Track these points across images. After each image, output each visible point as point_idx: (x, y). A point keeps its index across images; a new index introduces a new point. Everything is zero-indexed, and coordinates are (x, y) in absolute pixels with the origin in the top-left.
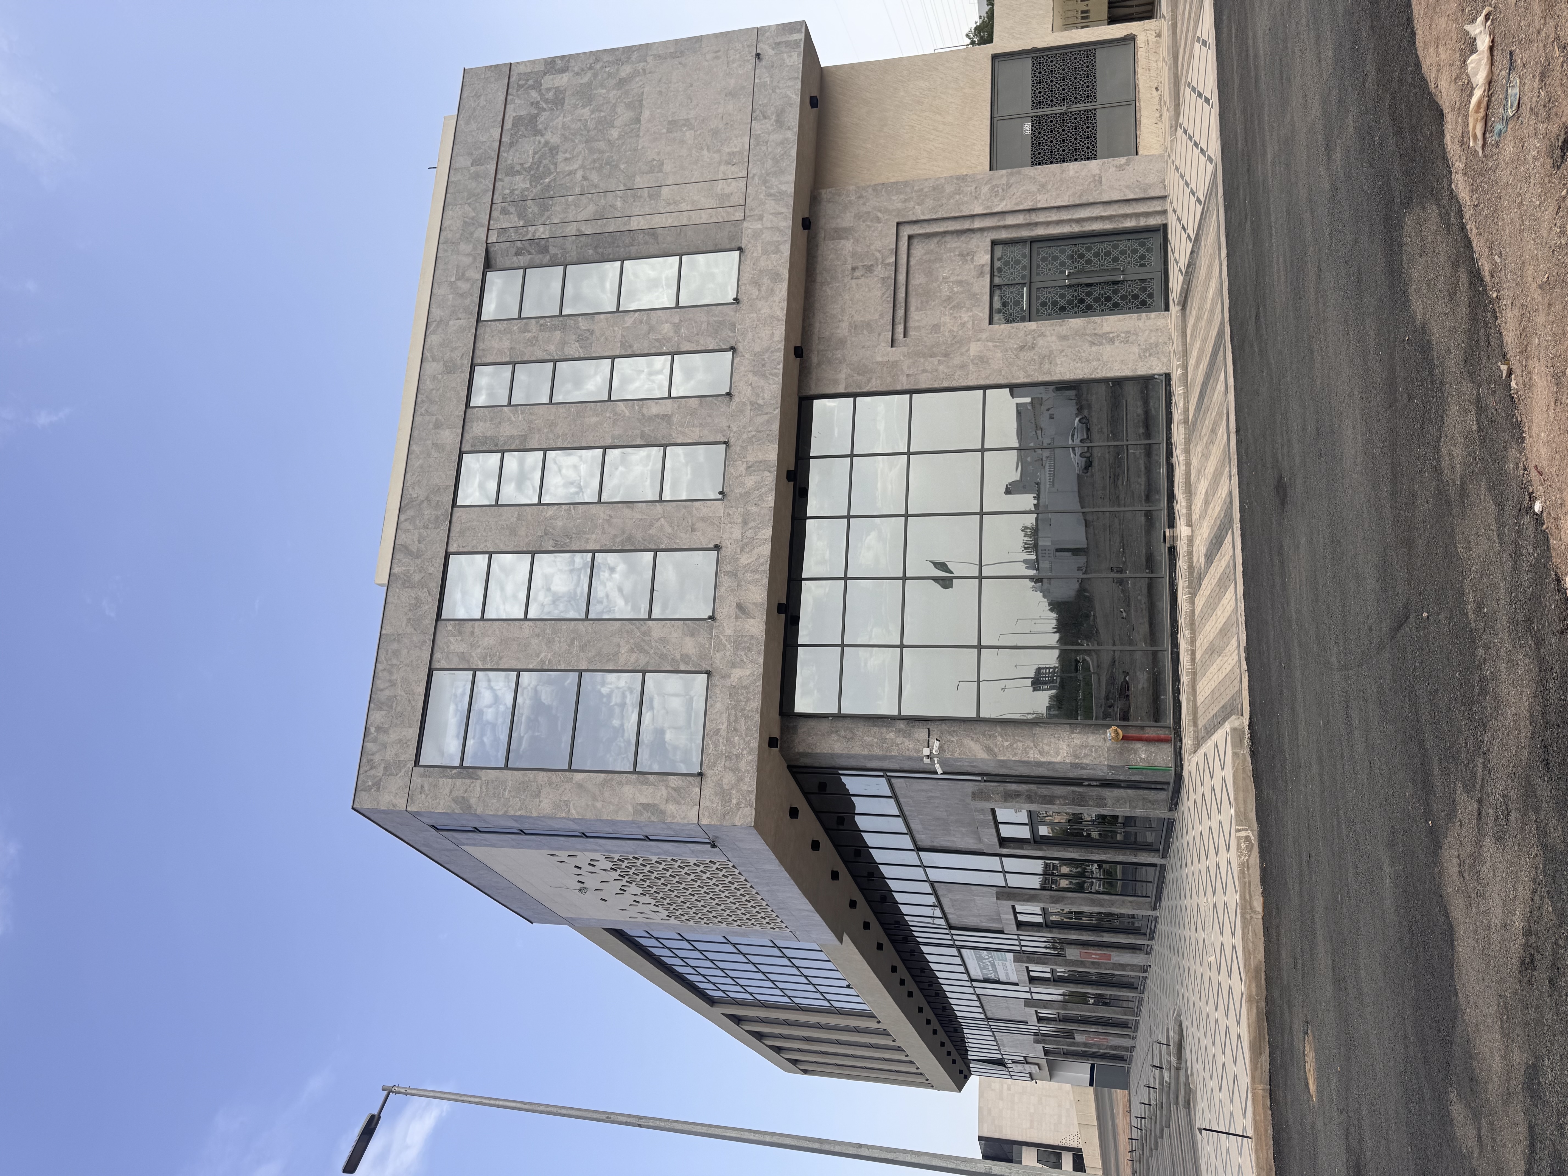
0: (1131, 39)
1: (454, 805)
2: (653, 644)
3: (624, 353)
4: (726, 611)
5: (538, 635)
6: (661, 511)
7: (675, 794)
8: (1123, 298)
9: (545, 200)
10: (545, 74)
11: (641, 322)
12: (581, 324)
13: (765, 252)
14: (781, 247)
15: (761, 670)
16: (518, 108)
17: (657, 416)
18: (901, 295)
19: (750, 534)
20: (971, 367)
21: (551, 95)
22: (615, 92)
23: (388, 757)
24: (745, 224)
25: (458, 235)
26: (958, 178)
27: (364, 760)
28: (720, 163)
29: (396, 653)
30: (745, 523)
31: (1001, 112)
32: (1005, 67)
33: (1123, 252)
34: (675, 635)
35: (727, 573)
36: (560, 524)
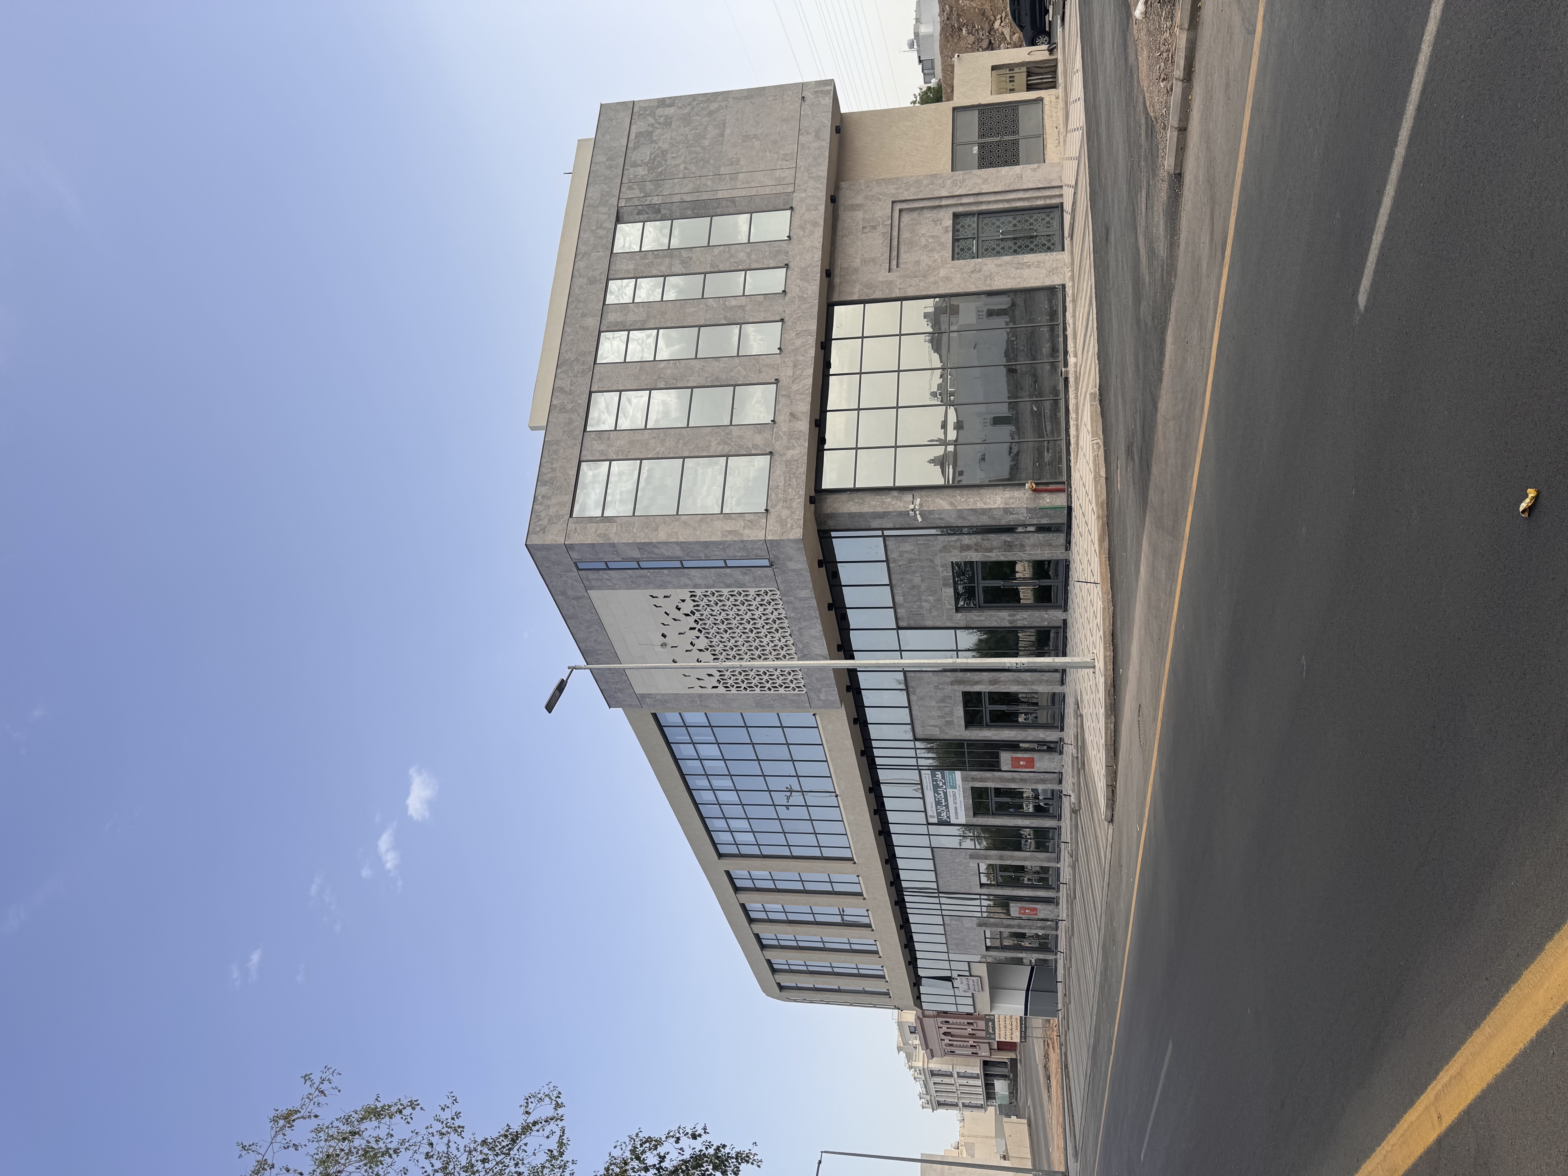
0: (1040, 100)
1: (598, 538)
2: (734, 439)
3: (712, 270)
4: (781, 418)
5: (654, 438)
6: (738, 362)
7: (749, 524)
8: (1037, 246)
9: (658, 182)
10: (658, 107)
11: (724, 252)
12: (683, 254)
13: (808, 210)
14: (819, 207)
15: (806, 450)
16: (640, 126)
17: (735, 306)
18: (895, 243)
19: (798, 372)
20: (940, 283)
21: (662, 120)
22: (706, 119)
23: (550, 513)
24: (795, 194)
25: (597, 202)
26: (931, 176)
27: (534, 516)
28: (778, 160)
29: (556, 452)
30: (795, 366)
31: (959, 140)
32: (961, 115)
33: (1036, 220)
34: (748, 433)
35: (783, 396)
36: (669, 371)
